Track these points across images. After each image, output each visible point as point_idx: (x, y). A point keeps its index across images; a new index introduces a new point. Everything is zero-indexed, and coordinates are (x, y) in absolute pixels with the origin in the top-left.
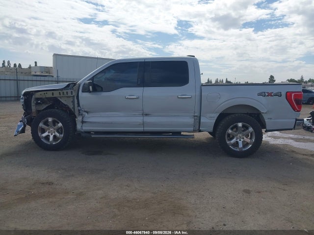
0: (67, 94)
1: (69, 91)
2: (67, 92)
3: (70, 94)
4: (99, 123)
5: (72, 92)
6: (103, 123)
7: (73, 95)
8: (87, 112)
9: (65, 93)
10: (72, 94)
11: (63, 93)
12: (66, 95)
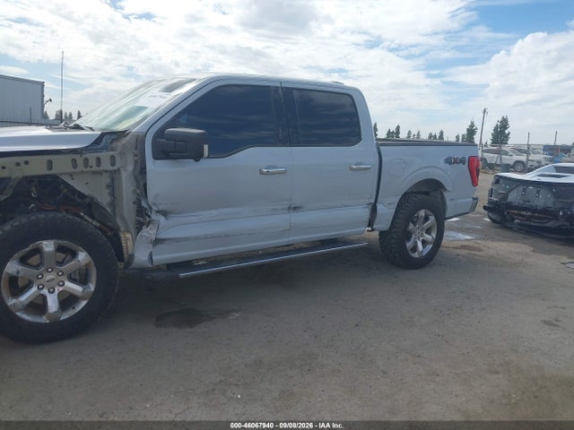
0: (99, 165)
1: (105, 156)
2: (98, 159)
3: (106, 165)
4: (197, 238)
5: (113, 158)
6: (206, 238)
7: (116, 168)
8: (165, 213)
9: (92, 162)
10: (113, 164)
11: (86, 160)
12: (95, 168)
